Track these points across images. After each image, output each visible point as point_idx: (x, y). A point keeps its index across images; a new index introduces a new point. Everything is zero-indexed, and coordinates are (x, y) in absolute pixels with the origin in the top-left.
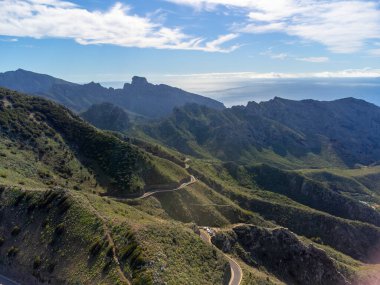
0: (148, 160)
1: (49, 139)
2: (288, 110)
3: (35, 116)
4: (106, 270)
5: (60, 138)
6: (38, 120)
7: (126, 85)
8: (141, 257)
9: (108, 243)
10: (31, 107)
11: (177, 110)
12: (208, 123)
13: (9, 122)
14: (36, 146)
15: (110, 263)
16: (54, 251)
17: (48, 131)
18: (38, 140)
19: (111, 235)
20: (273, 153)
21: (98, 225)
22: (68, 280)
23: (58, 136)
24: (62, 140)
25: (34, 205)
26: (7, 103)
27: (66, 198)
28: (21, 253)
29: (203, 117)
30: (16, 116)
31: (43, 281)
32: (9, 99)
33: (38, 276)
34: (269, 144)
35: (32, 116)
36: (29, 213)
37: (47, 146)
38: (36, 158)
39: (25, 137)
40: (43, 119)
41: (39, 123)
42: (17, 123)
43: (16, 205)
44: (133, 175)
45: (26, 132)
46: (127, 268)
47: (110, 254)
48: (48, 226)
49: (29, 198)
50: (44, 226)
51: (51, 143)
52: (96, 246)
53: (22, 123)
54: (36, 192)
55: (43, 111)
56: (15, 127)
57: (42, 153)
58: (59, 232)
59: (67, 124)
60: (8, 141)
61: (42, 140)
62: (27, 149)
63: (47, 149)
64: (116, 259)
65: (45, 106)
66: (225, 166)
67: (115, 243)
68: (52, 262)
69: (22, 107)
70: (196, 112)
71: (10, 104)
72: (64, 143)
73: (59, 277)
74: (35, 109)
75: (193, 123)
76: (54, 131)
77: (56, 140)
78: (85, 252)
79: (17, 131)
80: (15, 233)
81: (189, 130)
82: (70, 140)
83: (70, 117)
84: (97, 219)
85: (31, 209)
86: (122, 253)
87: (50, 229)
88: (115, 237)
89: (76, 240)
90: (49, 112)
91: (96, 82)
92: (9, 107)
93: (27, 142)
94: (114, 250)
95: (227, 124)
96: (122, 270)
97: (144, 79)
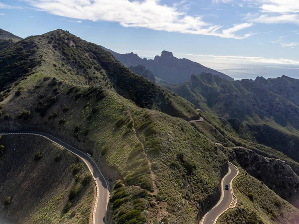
0: (167, 97)
1: (96, 72)
2: (293, 88)
3: (89, 55)
4: (125, 135)
5: (104, 73)
6: (91, 58)
7: (157, 57)
8: (154, 128)
9: (129, 120)
10: (87, 49)
11: (194, 77)
12: (219, 91)
13: (72, 55)
14: (87, 74)
15: (129, 131)
16: (89, 123)
17: (96, 66)
18: (89, 70)
19: (133, 116)
20: (274, 122)
21: (123, 110)
22: (97, 141)
23: (103, 70)
24: (105, 74)
25: (80, 94)
26: (72, 44)
27: (103, 91)
28: (67, 123)
29: (215, 85)
30: (77, 52)
31: (80, 141)
32: (74, 41)
33: (76, 137)
34: (271, 114)
35: (87, 54)
36: (76, 100)
37: (94, 76)
38: (86, 82)
39: (80, 67)
40: (94, 58)
41: (91, 60)
42: (77, 57)
43: (68, 93)
44: (154, 105)
45: (82, 64)
46: (142, 136)
47: (130, 126)
48: (87, 107)
49: (77, 90)
50: (85, 107)
51: (98, 74)
52: (120, 121)
53: (80, 57)
54: (83, 88)
55: (95, 53)
56: (75, 59)
57: (90, 79)
58: (95, 111)
59: (110, 64)
60: (69, 67)
61: (91, 71)
62: (81, 75)
63: (94, 77)
64: (134, 130)
65: (97, 50)
66: (230, 121)
67: (135, 120)
68: (87, 129)
69: (82, 48)
70: (210, 81)
71: (74, 45)
72: (106, 76)
73: (91, 139)
74: (90, 51)
75: (206, 88)
76: (101, 67)
77: (101, 73)
78: (111, 126)
79: (76, 62)
80: (65, 111)
81: (202, 94)
82: (111, 76)
83: (113, 60)
84: (123, 106)
85: (78, 97)
86: (139, 125)
87: (89, 110)
88: (135, 117)
89: (107, 117)
90: (99, 54)
91: (134, 53)
92: (73, 46)
93: (82, 70)
94: (133, 124)
95: (235, 93)
96: (137, 137)
97: (171, 54)
